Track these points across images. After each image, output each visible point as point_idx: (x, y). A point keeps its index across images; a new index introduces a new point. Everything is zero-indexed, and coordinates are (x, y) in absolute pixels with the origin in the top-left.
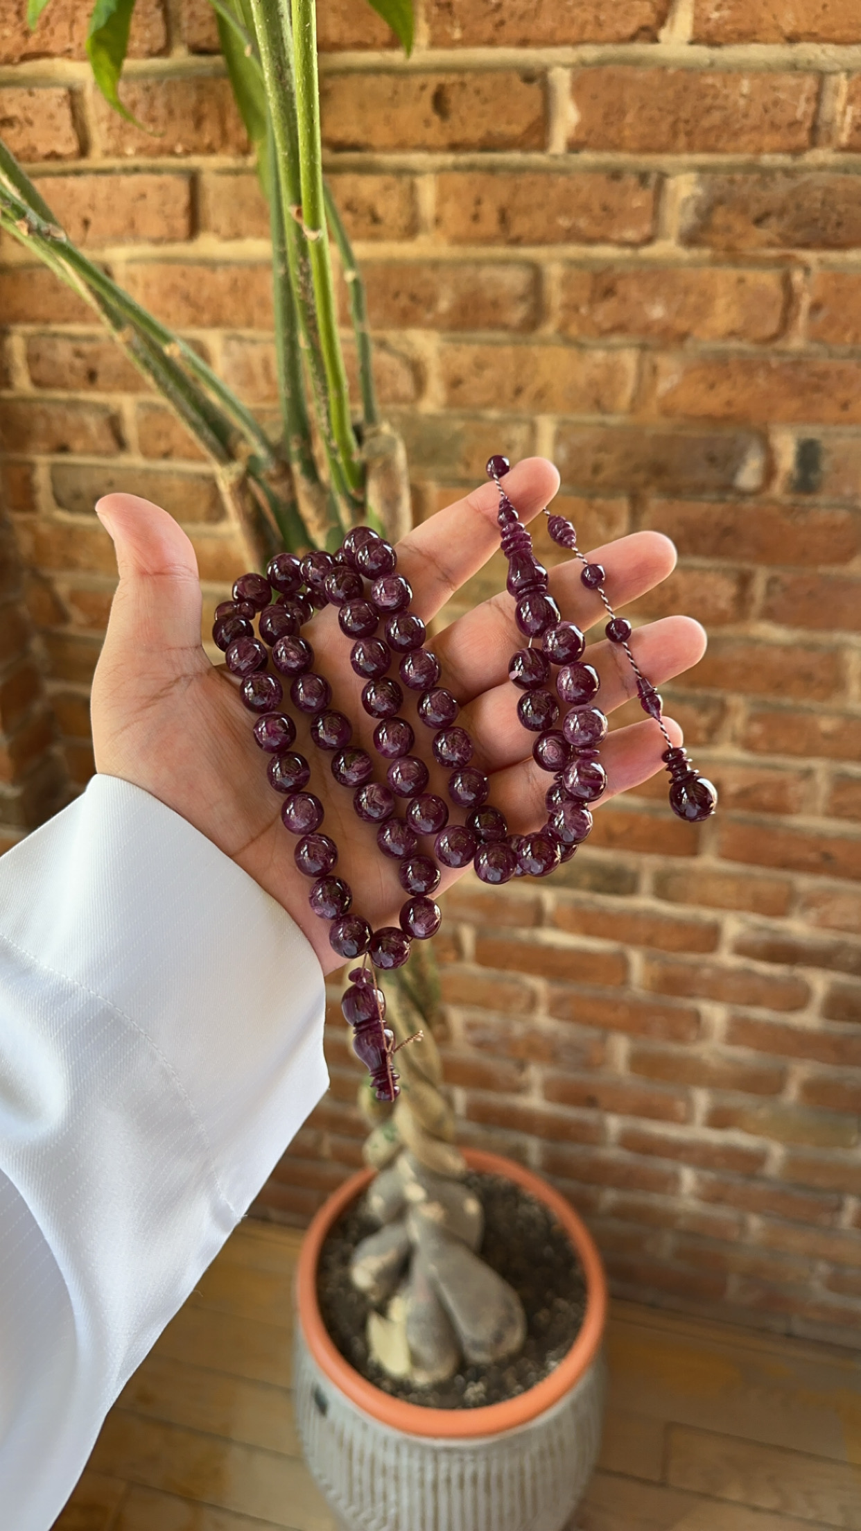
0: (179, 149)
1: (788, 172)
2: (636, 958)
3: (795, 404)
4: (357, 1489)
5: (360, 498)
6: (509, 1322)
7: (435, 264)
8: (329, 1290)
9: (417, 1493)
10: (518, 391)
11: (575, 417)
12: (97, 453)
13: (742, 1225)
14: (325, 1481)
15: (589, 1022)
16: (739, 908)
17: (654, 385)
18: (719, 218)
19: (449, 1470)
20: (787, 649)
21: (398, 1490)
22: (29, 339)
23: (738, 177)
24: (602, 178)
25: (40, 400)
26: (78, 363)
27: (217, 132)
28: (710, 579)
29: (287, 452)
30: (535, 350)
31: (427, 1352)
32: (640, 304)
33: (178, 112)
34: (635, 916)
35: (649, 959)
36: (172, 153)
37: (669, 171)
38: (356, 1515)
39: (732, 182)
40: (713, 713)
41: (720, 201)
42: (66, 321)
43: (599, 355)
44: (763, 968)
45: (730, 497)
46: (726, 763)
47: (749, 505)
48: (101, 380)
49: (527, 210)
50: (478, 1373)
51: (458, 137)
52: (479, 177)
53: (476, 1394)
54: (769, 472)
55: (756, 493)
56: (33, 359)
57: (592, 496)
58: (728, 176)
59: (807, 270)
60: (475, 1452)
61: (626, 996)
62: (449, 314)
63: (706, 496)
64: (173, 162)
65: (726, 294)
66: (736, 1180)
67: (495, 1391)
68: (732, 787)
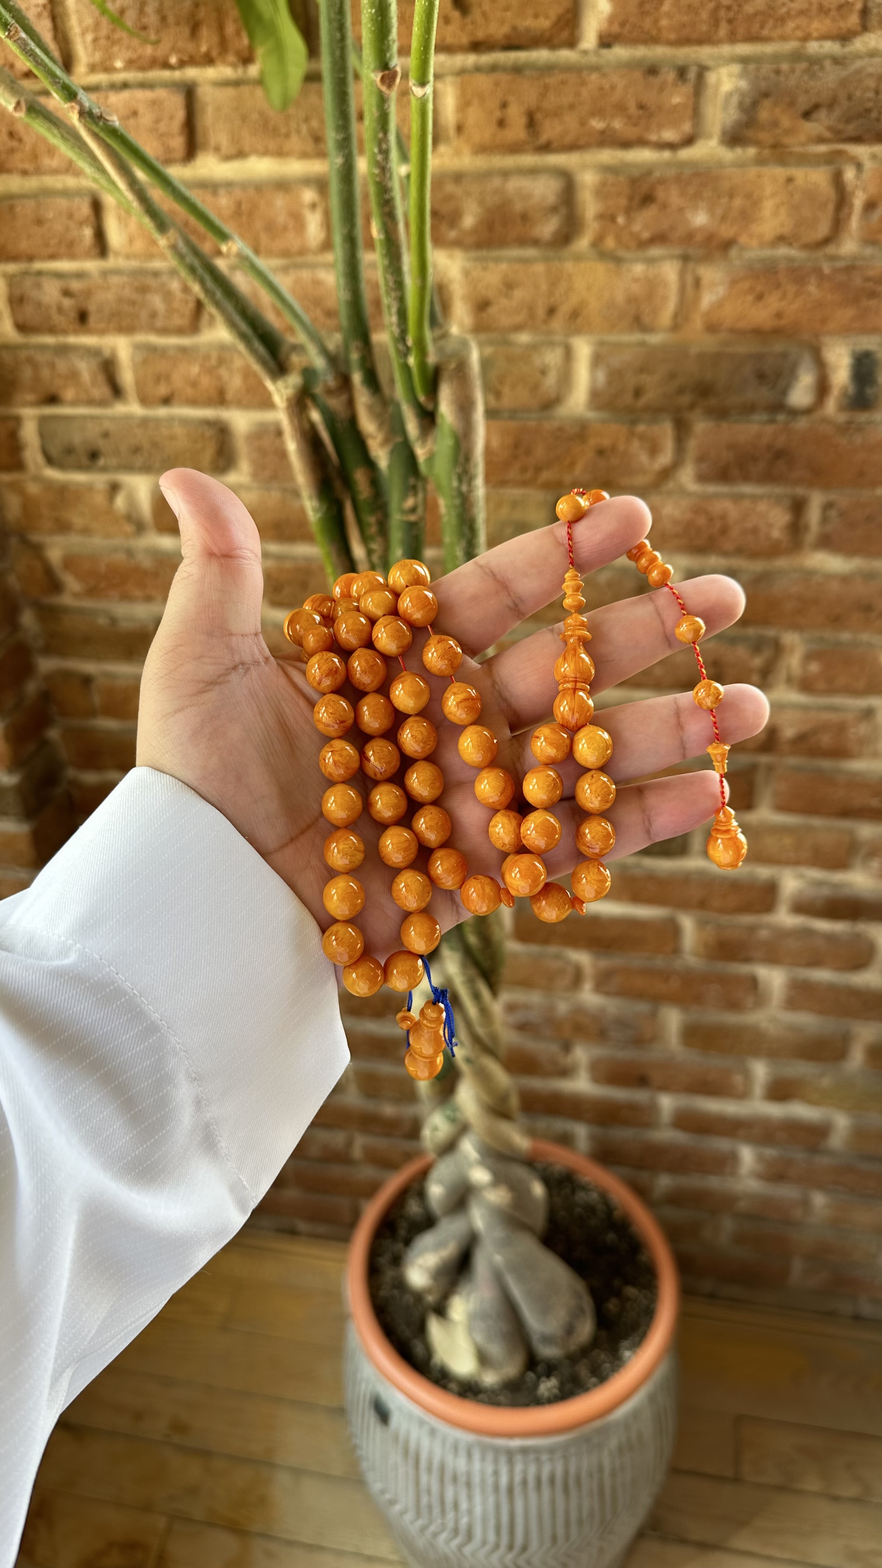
0: (173, 60)
1: (837, 61)
2: (688, 923)
3: (847, 314)
4: (424, 1500)
5: (430, 407)
6: (577, 1313)
7: (458, 177)
8: (383, 1293)
9: (491, 1500)
10: (551, 311)
11: (613, 338)
12: (91, 402)
13: (806, 1203)
14: (386, 1497)
15: (639, 995)
16: (797, 863)
17: (697, 299)
18: (764, 114)
19: (525, 1472)
20: (845, 579)
21: (470, 1498)
22: (11, 278)
23: (785, 67)
24: (638, 75)
25: (26, 347)
26: (67, 303)
27: (215, 39)
28: (762, 507)
29: (347, 362)
30: (569, 266)
31: (496, 1350)
32: (681, 210)
33: (171, 19)
34: (686, 879)
35: (701, 924)
36: (166, 65)
37: (710, 63)
39: (778, 72)
40: (767, 653)
41: (766, 95)
42: (53, 257)
43: (639, 269)
44: (823, 925)
45: (781, 417)
46: (781, 707)
47: (802, 424)
48: (92, 320)
49: (557, 113)
50: (550, 1369)
51: (480, 35)
52: (504, 78)
53: (549, 1390)
54: (822, 388)
55: (808, 411)
56: (16, 300)
57: (634, 422)
58: (774, 66)
59: (859, 166)
60: (551, 1450)
61: (678, 964)
62: (475, 230)
63: (756, 417)
64: (166, 74)
65: (774, 195)
66: (799, 1155)
67: (568, 1386)
68: (788, 732)
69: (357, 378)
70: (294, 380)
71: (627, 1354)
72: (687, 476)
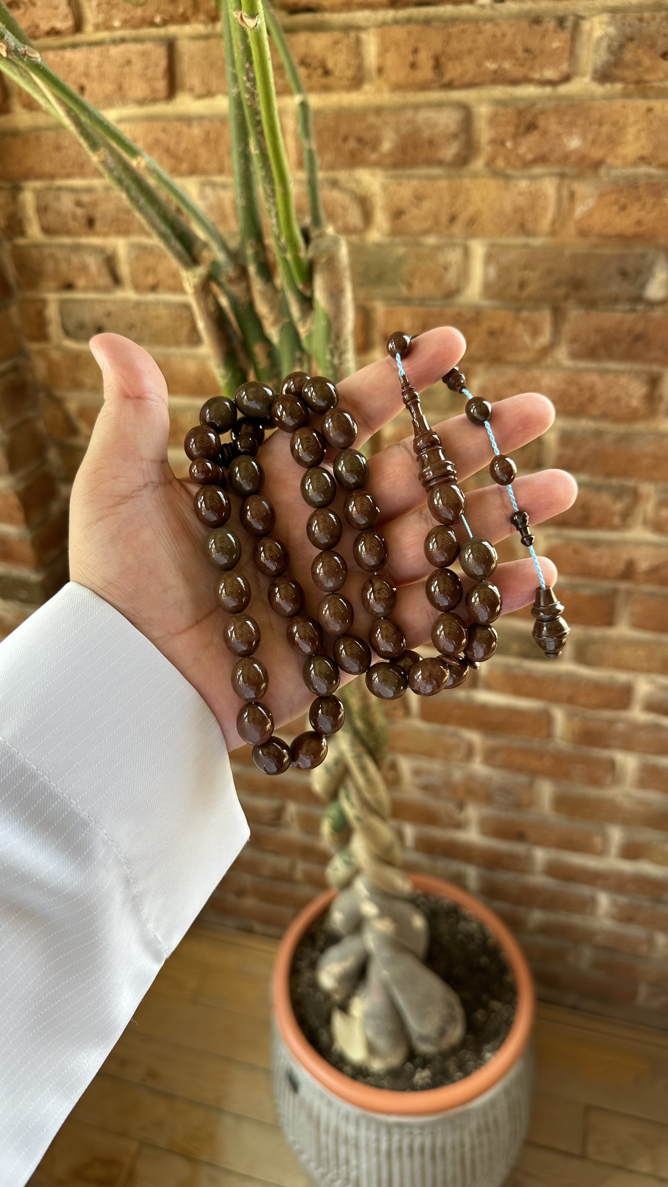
0: (158, 19)
2: (559, 715)
4: (324, 1154)
5: (308, 293)
6: (450, 1019)
7: (379, 110)
8: (300, 990)
9: (374, 1160)
10: (453, 219)
11: (503, 241)
12: (97, 289)
13: (650, 941)
14: (297, 1147)
15: (519, 769)
16: (649, 671)
17: (572, 210)
18: (629, 56)
19: (400, 1141)
21: (358, 1156)
22: (38, 193)
23: (647, 15)
24: (524, 24)
25: (50, 246)
26: (79, 211)
28: (623, 380)
29: (244, 256)
30: (467, 182)
31: (382, 1043)
32: (559, 135)
34: (558, 679)
35: (570, 716)
36: (152, 24)
37: (583, 14)
38: (324, 1175)
39: (641, 20)
40: (627, 500)
41: (631, 39)
42: (69, 176)
43: (523, 184)
45: (640, 307)
46: (638, 544)
47: (658, 313)
48: (98, 225)
49: (458, 57)
50: (425, 1062)
52: (415, 28)
53: (423, 1079)
55: (662, 303)
56: (42, 210)
57: (519, 310)
58: (638, 15)
60: (422, 1127)
61: (551, 746)
62: (391, 153)
63: (619, 307)
64: (153, 31)
65: (636, 122)
66: (646, 904)
67: (439, 1077)
68: (643, 565)
69: (252, 269)
70: (201, 271)
71: (488, 1055)
72: (562, 354)
